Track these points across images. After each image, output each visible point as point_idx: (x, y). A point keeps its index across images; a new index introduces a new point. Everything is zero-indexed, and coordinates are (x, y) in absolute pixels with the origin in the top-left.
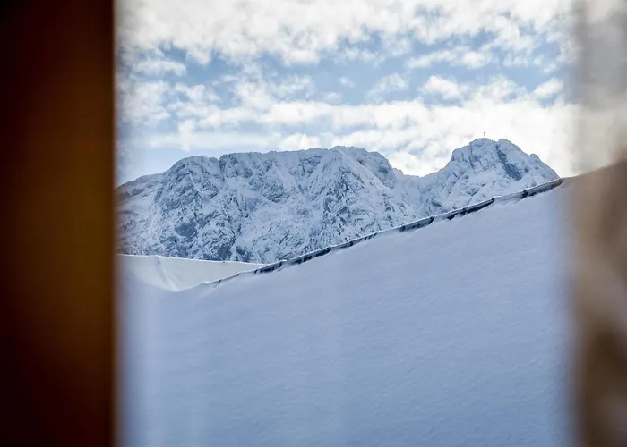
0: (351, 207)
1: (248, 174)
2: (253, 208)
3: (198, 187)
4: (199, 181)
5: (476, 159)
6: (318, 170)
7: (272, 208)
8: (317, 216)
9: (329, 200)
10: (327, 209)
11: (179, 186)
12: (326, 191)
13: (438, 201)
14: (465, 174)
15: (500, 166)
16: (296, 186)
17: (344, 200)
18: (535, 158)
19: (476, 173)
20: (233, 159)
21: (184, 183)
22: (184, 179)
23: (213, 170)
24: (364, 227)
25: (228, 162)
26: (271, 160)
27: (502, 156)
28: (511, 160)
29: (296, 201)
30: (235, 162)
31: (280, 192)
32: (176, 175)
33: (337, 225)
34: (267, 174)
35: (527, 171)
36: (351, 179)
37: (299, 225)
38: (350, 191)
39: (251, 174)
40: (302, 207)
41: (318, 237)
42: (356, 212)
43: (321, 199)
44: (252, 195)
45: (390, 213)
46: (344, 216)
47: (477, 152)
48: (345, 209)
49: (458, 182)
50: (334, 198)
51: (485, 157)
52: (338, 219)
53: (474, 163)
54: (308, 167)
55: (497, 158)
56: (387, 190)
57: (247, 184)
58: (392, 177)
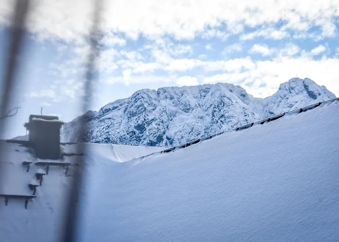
0: (226, 115)
1: (172, 98)
2: (174, 116)
3: (146, 105)
4: (147, 102)
5: (292, 89)
6: (208, 96)
7: (184, 116)
8: (208, 119)
9: (215, 111)
10: (213, 116)
11: (136, 104)
12: (213, 106)
13: (272, 111)
14: (287, 97)
15: (305, 92)
16: (197, 103)
17: (222, 111)
18: (324, 88)
19: (292, 96)
20: (164, 90)
21: (139, 103)
22: (139, 101)
23: (154, 96)
24: (233, 125)
25: (162, 92)
26: (183, 91)
27: (306, 87)
28: (311, 89)
29: (198, 112)
30: (165, 92)
31: (189, 107)
32: (134, 99)
33: (218, 124)
34: (182, 98)
35: (319, 94)
36: (226, 100)
37: (199, 124)
38: (226, 106)
39: (173, 98)
40: (200, 115)
41: (208, 131)
42: (228, 117)
43: (210, 110)
44: (174, 109)
45: (247, 118)
46: (222, 119)
47: (293, 85)
48: (222, 116)
49: (283, 101)
50: (217, 110)
51: (297, 87)
52: (219, 121)
53: (291, 91)
54: (203, 94)
55: (304, 88)
56: (245, 105)
57: (171, 103)
58: (248, 99)
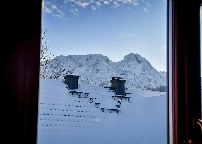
0: (99, 69)
1: (74, 60)
2: (75, 69)
3: (61, 63)
4: (62, 62)
5: (130, 58)
6: (91, 60)
7: (79, 69)
8: (91, 71)
9: (94, 67)
10: (93, 69)
12: (93, 65)
13: (121, 68)
14: (128, 62)
15: (136, 60)
16: (86, 63)
17: (97, 67)
18: (144, 58)
19: (130, 62)
20: (70, 56)
21: (58, 62)
22: (58, 61)
23: (65, 59)
24: (102, 74)
25: (69, 57)
26: (80, 57)
27: (136, 58)
28: (138, 59)
29: (85, 67)
30: (71, 57)
31: (81, 65)
32: (56, 60)
33: (95, 73)
34: (79, 60)
35: (142, 61)
36: (99, 62)
37: (86, 73)
38: (99, 65)
39: (75, 60)
40: (87, 69)
41: (91, 76)
42: (100, 70)
43: (92, 67)
44: (75, 65)
45: (109, 71)
46: (97, 71)
47: (130, 56)
48: (97, 70)
49: (126, 64)
50: (95, 66)
51: (132, 58)
52: (96, 72)
53: (130, 59)
54: (89, 59)
55: (135, 58)
56: (108, 65)
57: (73, 63)
58: (110, 62)
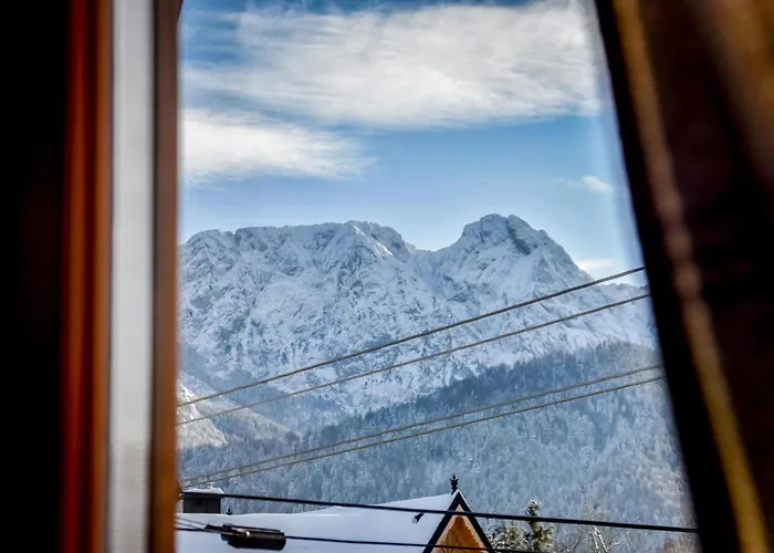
0: (365, 281)
1: (263, 248)
2: (268, 281)
3: (213, 260)
4: (215, 255)
5: (487, 234)
6: (331, 246)
7: (287, 282)
8: (331, 289)
9: (344, 274)
10: (340, 281)
11: (195, 258)
12: (340, 265)
13: (449, 275)
14: (477, 249)
15: (509, 242)
16: (310, 259)
17: (357, 273)
18: (543, 236)
19: (487, 249)
20: (249, 233)
21: (200, 256)
22: (200, 253)
23: (228, 243)
24: (376, 300)
25: (244, 236)
26: (285, 235)
27: (512, 232)
28: (520, 236)
30: (250, 235)
31: (294, 266)
32: (192, 249)
33: (350, 298)
34: (282, 248)
35: (536, 246)
36: (365, 254)
37: (314, 298)
38: (363, 264)
39: (266, 248)
40: (317, 280)
41: (331, 311)
42: (369, 285)
43: (335, 272)
44: (268, 268)
45: (402, 287)
46: (358, 289)
47: (486, 227)
48: (358, 283)
49: (469, 257)
50: (347, 271)
51: (495, 232)
52: (351, 293)
53: (485, 239)
54: (322, 241)
55: (506, 233)
56: (398, 263)
57: (262, 257)
58: (405, 252)
